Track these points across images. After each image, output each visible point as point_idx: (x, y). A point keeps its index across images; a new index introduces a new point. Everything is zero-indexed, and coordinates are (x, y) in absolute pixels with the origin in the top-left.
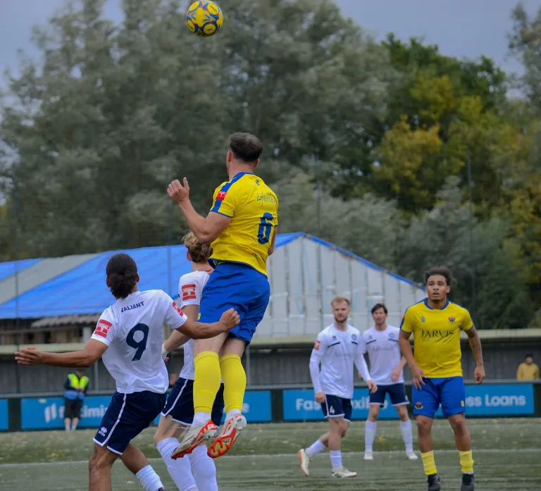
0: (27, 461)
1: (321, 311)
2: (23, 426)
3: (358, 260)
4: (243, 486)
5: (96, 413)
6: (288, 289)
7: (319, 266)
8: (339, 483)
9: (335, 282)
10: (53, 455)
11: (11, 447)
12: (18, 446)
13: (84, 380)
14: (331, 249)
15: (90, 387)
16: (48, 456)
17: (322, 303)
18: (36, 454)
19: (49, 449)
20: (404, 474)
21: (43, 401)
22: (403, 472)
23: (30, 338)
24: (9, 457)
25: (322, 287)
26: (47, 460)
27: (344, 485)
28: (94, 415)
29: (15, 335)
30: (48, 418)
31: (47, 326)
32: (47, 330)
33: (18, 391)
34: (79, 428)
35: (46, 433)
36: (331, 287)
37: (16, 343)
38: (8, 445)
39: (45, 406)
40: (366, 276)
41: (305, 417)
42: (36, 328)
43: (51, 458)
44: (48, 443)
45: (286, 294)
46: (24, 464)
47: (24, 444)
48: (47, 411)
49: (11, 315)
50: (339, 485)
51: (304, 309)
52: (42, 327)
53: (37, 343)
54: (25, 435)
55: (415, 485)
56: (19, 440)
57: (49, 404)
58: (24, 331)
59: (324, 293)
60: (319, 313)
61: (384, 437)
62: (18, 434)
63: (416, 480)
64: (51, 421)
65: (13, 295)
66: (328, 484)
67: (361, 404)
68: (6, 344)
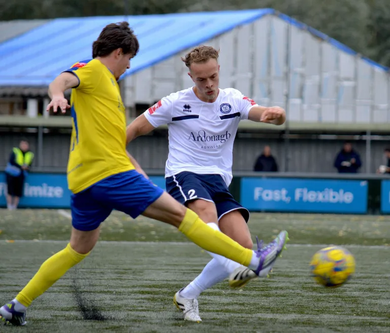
1: (287, 96)
3: (329, 42)
4: (188, 273)
5: (38, 192)
6: (252, 69)
7: (288, 47)
8: (290, 274)
9: (303, 64)
13: (29, 157)
14: (301, 29)
15: (34, 164)
17: (288, 87)
20: (362, 268)
22: (361, 266)
25: (289, 69)
27: (295, 276)
28: (36, 194)
34: (20, 207)
36: (299, 70)
40: (338, 60)
41: (264, 207)
45: (249, 75)
50: (291, 277)
51: (269, 93)
55: (371, 280)
59: (291, 76)
60: (285, 97)
61: (346, 231)
63: (373, 275)
66: (279, 275)
67: (324, 197)
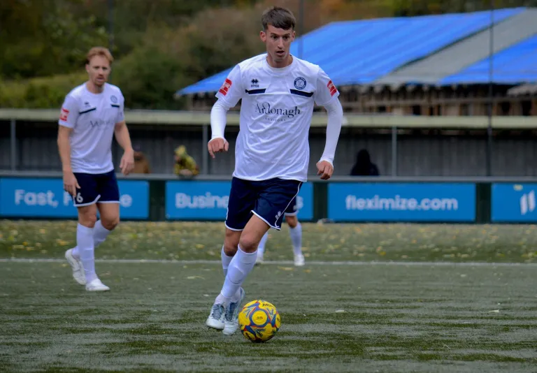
0: (497, 260)
2: (494, 218)
10: (530, 254)
11: (477, 243)
12: (487, 242)
16: (524, 255)
18: (509, 252)
19: (524, 247)
21: (518, 188)
23: (505, 110)
24: (475, 254)
26: (522, 261)
29: (486, 105)
30: (524, 209)
31: (528, 94)
32: (527, 99)
33: (489, 175)
35: (522, 227)
37: (488, 114)
38: (474, 240)
39: (520, 194)
42: (512, 96)
43: (528, 258)
44: (524, 240)
46: (494, 264)
47: (493, 240)
48: (523, 200)
49: (483, 79)
52: (520, 95)
53: (514, 114)
54: (494, 228)
56: (488, 233)
57: (526, 192)
58: (497, 99)
62: (487, 226)
64: (528, 212)
65: (487, 53)
68: (475, 114)
